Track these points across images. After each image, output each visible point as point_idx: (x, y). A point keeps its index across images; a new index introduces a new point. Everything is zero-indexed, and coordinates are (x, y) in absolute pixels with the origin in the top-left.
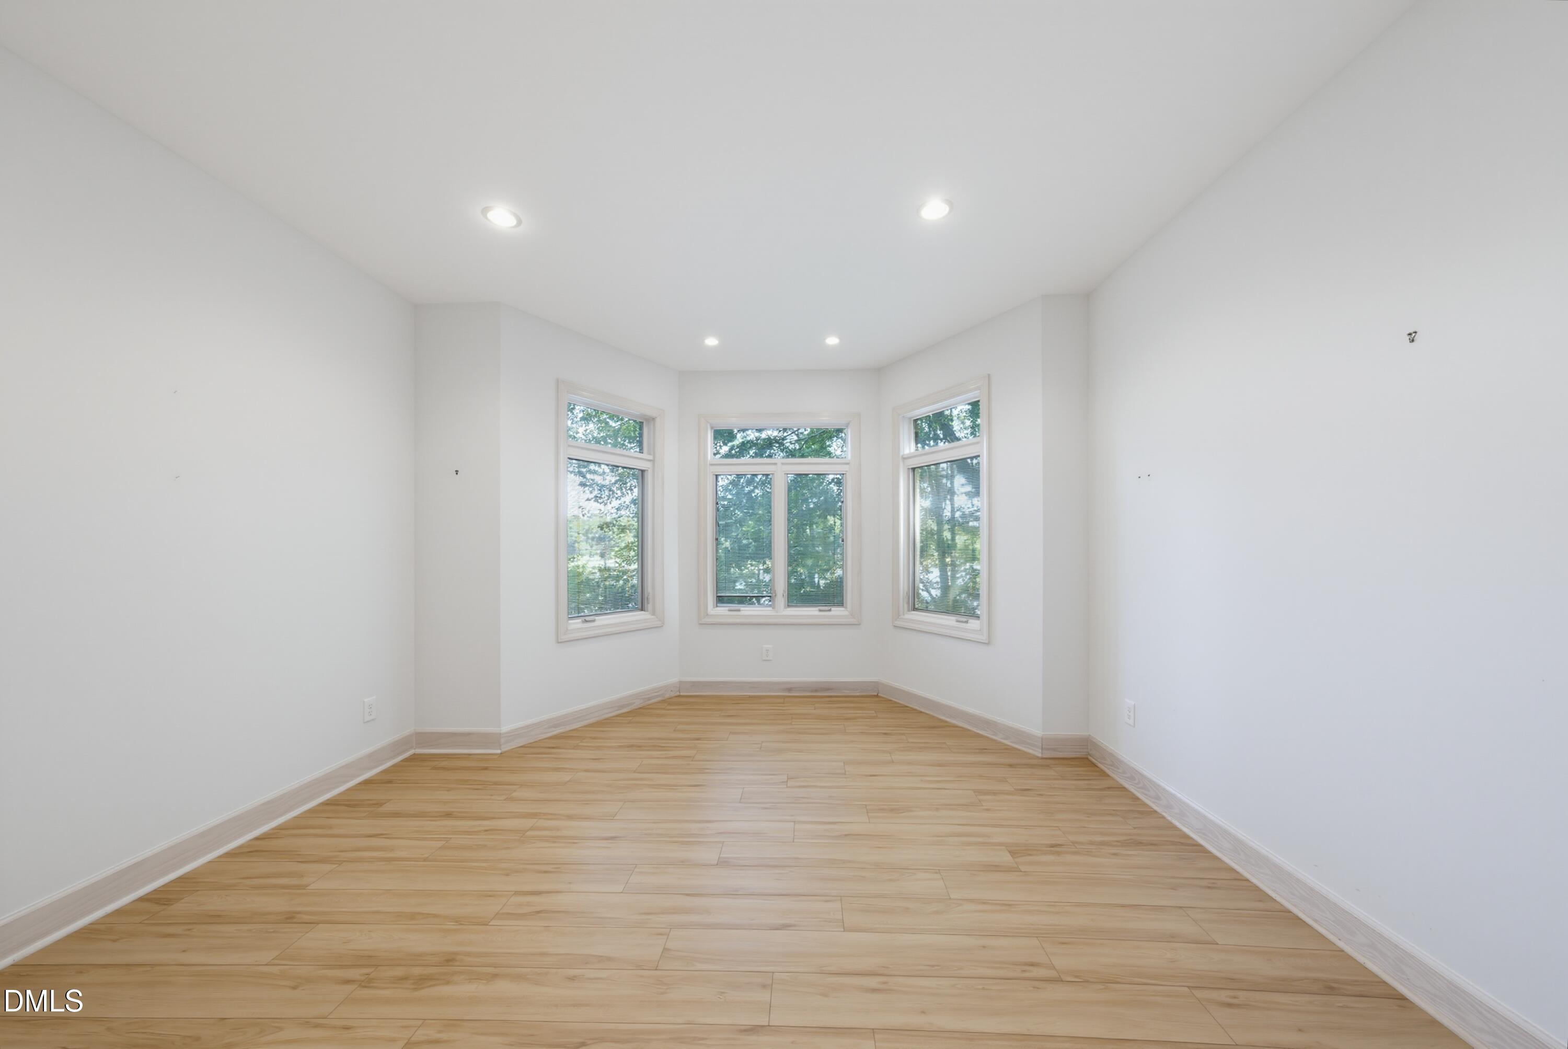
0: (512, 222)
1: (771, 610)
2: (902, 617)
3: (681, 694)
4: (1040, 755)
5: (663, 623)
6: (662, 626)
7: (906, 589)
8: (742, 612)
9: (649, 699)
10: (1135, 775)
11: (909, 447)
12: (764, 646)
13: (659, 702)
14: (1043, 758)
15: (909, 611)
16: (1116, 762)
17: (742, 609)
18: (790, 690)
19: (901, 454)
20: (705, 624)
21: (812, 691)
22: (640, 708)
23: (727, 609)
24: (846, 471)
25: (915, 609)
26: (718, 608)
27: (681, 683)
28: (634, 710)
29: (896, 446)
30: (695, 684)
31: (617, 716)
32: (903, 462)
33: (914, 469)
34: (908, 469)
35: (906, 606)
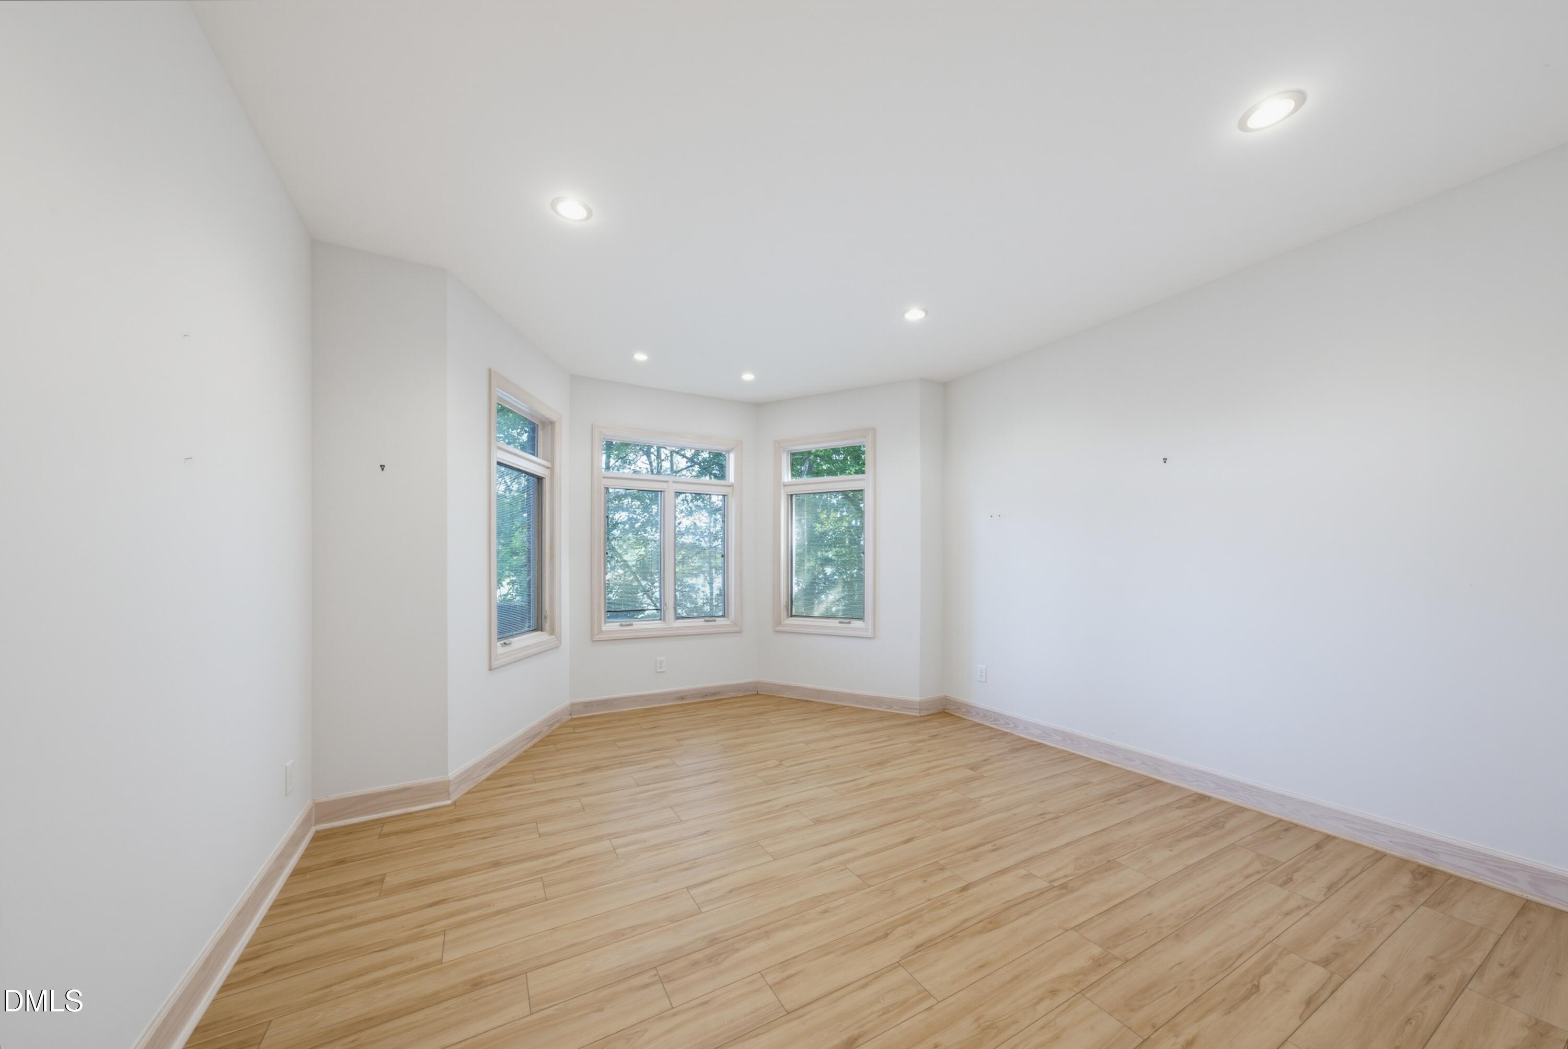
0: (582, 214)
1: (662, 623)
2: (783, 623)
3: (573, 717)
4: (919, 715)
5: (560, 643)
6: (558, 647)
7: (785, 599)
8: (634, 626)
9: (552, 725)
10: (986, 714)
11: (787, 477)
12: (658, 658)
13: (559, 728)
14: (921, 716)
15: (788, 617)
16: (969, 708)
17: (634, 623)
18: (682, 698)
19: (783, 481)
20: (597, 639)
21: (702, 697)
22: (548, 736)
23: (619, 624)
24: (729, 493)
25: (792, 616)
26: (608, 624)
27: (572, 705)
28: (543, 738)
29: (778, 475)
30: (587, 705)
31: (534, 746)
32: (784, 488)
33: (792, 496)
34: (788, 495)
35: (785, 613)
